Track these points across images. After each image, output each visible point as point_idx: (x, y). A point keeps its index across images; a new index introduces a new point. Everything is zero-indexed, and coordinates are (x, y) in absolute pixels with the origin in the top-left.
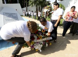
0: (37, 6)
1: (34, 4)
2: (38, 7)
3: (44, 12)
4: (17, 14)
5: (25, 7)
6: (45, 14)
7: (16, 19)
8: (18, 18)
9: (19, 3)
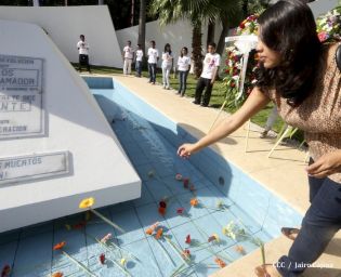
0: (195, 17)
1: (179, 7)
2: (205, 22)
3: (236, 53)
4: (43, 60)
5: (136, 23)
6: (243, 66)
7: (27, 99)
8: (42, 92)
9: (105, 3)
